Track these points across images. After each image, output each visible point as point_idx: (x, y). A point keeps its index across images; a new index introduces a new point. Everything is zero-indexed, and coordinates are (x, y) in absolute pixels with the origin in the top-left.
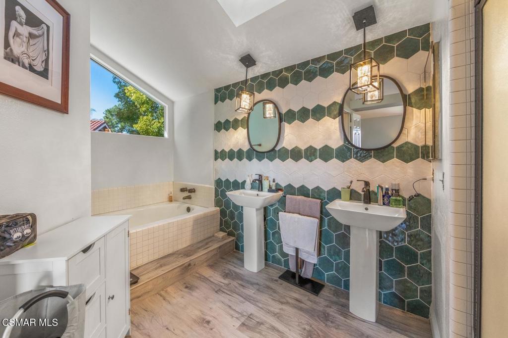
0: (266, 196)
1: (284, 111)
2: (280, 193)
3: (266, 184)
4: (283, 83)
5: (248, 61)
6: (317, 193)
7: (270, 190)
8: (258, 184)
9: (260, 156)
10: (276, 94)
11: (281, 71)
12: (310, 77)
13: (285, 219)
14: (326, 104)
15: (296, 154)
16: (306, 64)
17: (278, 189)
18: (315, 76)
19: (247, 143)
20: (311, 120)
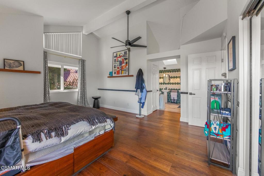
0: (168, 91)
1: (171, 76)
2: (170, 90)
3: (167, 89)
4: (170, 72)
5: (165, 68)
6: (177, 89)
7: (168, 89)
8: (166, 89)
9: (166, 84)
10: (169, 73)
11: (170, 70)
12: (175, 72)
13: (172, 94)
14: (178, 76)
15: (173, 84)
16: (175, 69)
17: (170, 89)
18: (176, 72)
19: (163, 81)
20: (175, 78)
